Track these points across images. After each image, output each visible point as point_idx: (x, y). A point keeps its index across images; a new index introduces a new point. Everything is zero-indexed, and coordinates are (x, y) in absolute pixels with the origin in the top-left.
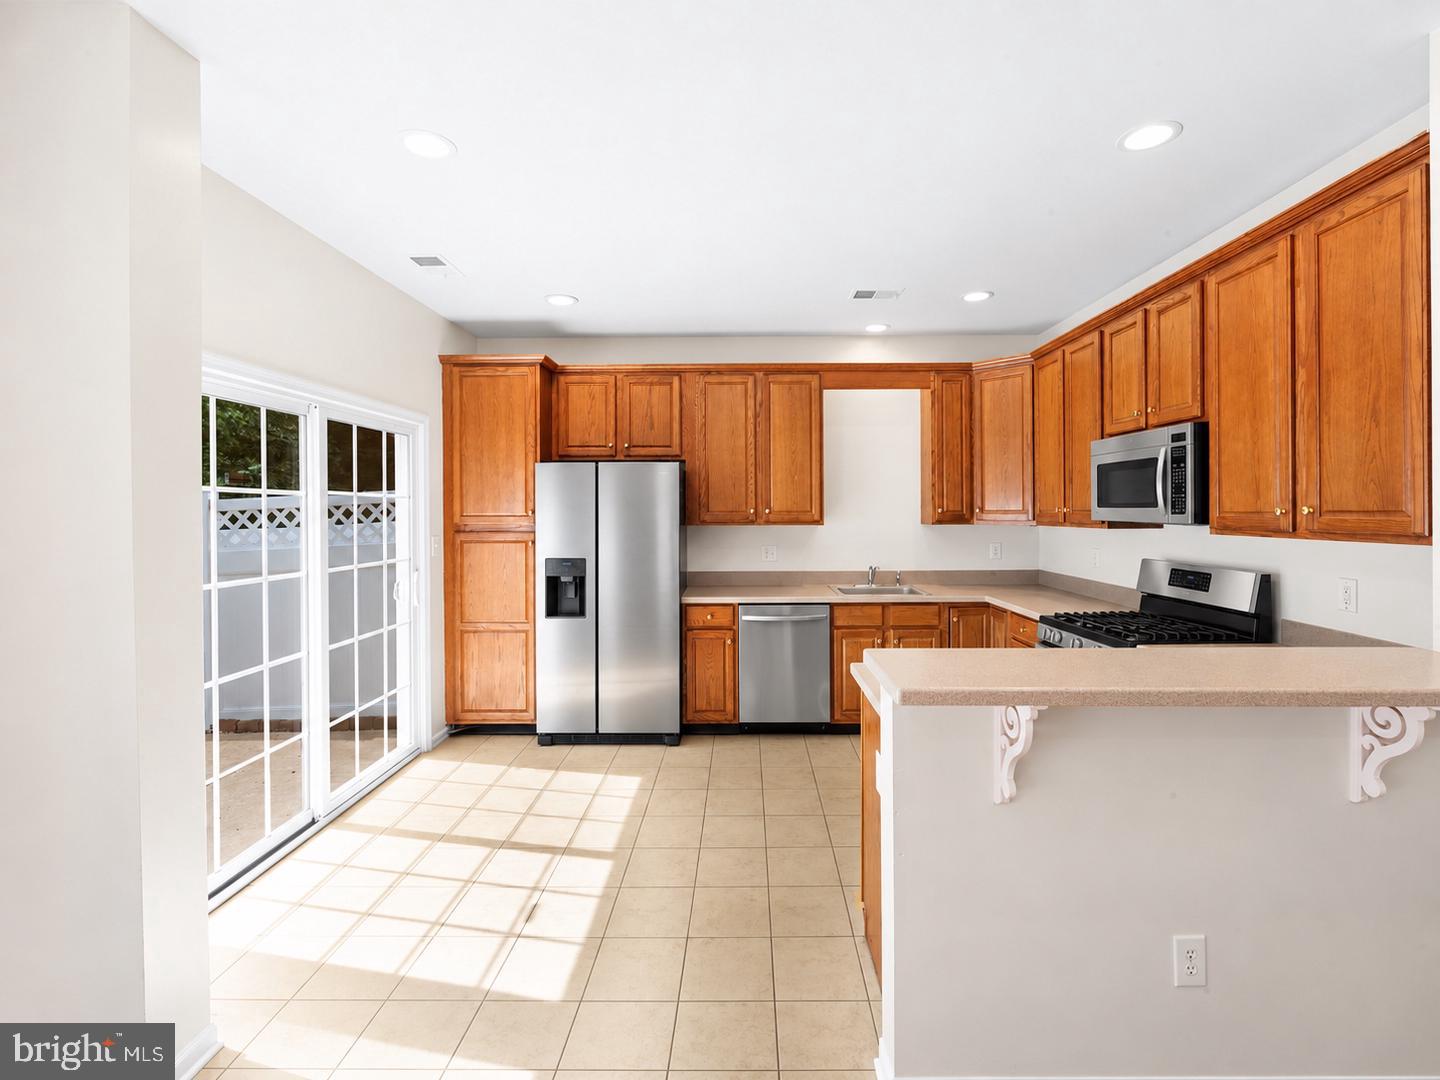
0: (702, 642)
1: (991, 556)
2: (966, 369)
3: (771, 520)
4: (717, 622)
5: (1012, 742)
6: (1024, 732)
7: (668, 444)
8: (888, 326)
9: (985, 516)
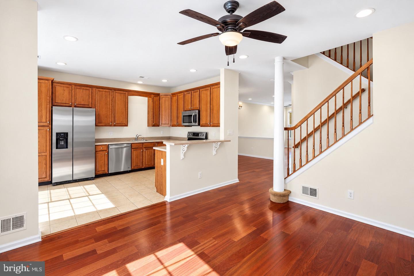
0: (99, 154)
1: (162, 134)
2: (158, 95)
3: (116, 125)
4: (103, 149)
5: (184, 151)
6: (185, 149)
7: (88, 104)
8: (143, 82)
9: (162, 125)
